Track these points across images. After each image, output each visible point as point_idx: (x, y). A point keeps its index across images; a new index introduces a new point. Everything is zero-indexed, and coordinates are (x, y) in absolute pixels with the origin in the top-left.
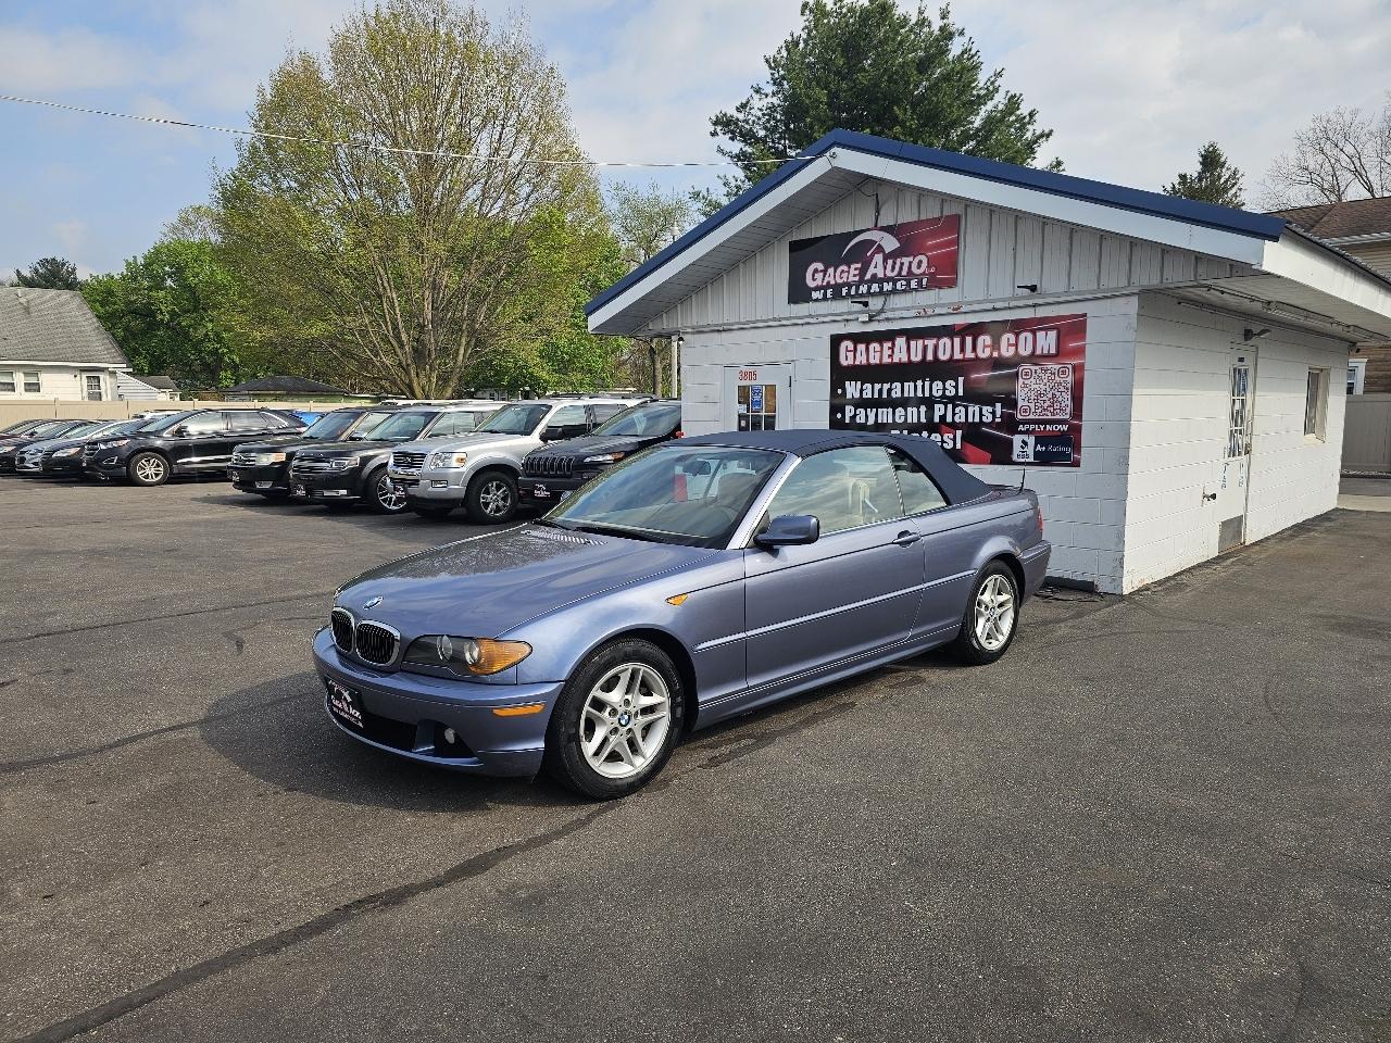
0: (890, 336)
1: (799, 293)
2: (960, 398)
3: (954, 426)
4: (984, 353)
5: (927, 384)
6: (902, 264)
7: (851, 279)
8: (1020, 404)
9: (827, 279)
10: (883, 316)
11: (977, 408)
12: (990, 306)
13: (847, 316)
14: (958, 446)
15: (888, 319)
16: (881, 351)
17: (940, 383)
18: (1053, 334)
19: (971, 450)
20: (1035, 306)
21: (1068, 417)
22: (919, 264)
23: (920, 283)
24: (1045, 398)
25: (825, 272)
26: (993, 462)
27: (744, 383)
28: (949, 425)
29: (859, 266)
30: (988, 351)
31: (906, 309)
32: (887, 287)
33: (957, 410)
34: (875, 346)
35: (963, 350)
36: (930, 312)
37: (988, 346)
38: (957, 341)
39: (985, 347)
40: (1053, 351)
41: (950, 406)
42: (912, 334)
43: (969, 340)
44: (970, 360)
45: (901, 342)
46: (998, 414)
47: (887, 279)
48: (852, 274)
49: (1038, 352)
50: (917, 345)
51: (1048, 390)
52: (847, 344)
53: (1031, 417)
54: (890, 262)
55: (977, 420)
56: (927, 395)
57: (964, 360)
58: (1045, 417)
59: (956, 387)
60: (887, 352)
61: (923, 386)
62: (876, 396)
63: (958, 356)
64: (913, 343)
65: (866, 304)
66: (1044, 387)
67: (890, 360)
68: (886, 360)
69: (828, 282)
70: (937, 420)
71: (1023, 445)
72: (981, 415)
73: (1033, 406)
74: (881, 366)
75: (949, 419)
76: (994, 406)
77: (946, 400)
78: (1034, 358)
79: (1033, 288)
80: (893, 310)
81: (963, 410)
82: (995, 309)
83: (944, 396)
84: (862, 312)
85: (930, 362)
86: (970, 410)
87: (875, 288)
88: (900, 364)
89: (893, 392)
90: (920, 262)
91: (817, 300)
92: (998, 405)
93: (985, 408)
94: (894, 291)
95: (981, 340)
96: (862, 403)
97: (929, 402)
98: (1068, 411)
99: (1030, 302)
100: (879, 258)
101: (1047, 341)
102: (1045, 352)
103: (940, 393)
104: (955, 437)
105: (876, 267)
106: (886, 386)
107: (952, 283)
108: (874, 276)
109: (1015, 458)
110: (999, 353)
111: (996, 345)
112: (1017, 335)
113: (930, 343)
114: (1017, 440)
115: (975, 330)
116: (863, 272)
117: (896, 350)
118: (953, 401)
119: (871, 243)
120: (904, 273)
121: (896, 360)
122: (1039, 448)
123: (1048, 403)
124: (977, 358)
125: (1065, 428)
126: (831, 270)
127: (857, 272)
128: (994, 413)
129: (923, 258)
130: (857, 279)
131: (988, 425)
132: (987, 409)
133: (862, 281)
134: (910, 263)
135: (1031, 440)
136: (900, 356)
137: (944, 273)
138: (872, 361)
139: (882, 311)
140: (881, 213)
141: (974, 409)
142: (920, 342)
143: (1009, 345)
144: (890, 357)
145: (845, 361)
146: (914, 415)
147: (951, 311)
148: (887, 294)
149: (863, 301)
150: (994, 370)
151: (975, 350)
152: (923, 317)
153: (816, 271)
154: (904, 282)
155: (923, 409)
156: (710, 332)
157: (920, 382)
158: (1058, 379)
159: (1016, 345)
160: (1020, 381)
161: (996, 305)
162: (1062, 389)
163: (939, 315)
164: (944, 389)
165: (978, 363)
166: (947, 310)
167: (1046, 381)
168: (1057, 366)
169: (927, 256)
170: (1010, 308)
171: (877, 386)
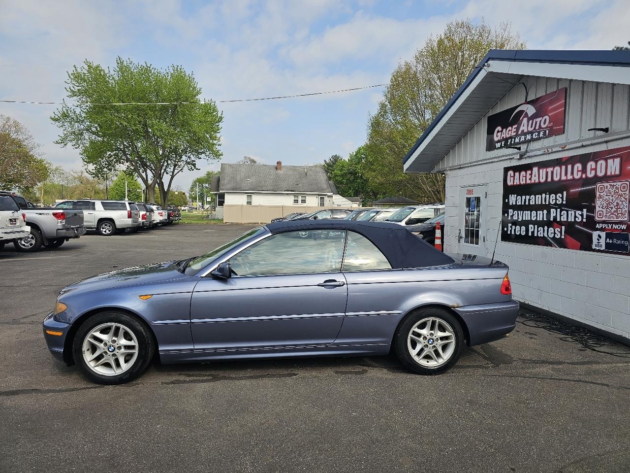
0: (530, 167)
1: (491, 146)
2: (565, 206)
3: (561, 224)
4: (577, 176)
5: (548, 196)
6: (536, 123)
7: (512, 135)
8: (597, 209)
9: (502, 136)
10: (528, 155)
12: (581, 144)
13: (508, 157)
14: (563, 237)
15: (529, 157)
16: (526, 177)
17: (554, 195)
18: (618, 160)
19: (570, 240)
20: (606, 142)
21: (626, 219)
22: (544, 122)
23: (545, 133)
24: (612, 206)
25: (502, 131)
26: (581, 249)
27: (469, 196)
28: (558, 222)
29: (516, 126)
30: (580, 174)
31: (538, 150)
32: (529, 137)
33: (562, 213)
34: (523, 173)
35: (566, 174)
36: (550, 150)
37: (580, 171)
38: (564, 167)
39: (578, 171)
40: (617, 173)
41: (559, 210)
42: (542, 165)
43: (570, 167)
44: (569, 180)
45: (535, 169)
46: (585, 216)
47: (529, 133)
48: (513, 131)
49: (609, 174)
50: (543, 172)
51: (614, 199)
52: (511, 173)
53: (604, 219)
54: (531, 122)
56: (547, 203)
57: (567, 180)
58: (612, 219)
59: (562, 198)
60: (528, 177)
61: (545, 198)
62: (523, 203)
63: (564, 178)
64: (541, 171)
65: (519, 149)
66: (611, 198)
67: (530, 182)
68: (528, 182)
69: (503, 137)
70: (552, 219)
71: (599, 238)
72: (575, 217)
73: (604, 210)
74: (526, 185)
75: (558, 219)
76: (582, 211)
77: (557, 206)
78: (606, 178)
79: (606, 130)
80: (532, 151)
81: (565, 212)
82: (583, 146)
83: (556, 204)
84: (516, 153)
85: (549, 182)
86: (570, 212)
87: (523, 138)
88: (535, 184)
89: (531, 201)
90: (545, 120)
91: (499, 148)
92: (585, 210)
94: (532, 140)
95: (576, 167)
96: (516, 208)
97: (548, 207)
98: (627, 215)
99: (604, 140)
100: (525, 120)
101: (614, 166)
102: (613, 173)
103: (554, 202)
104: (561, 230)
105: (524, 126)
106: (528, 197)
107: (562, 132)
108: (523, 131)
109: (594, 247)
110: (586, 175)
111: (584, 170)
112: (596, 162)
113: (550, 170)
114: (595, 234)
115: (572, 160)
116: (518, 129)
117: (533, 176)
118: (560, 207)
119: (521, 112)
120: (537, 128)
121: (533, 181)
122: (608, 240)
123: (614, 209)
124: (574, 179)
125: (624, 227)
126: (504, 130)
127: (515, 130)
128: (582, 215)
129: (547, 117)
130: (515, 134)
131: (581, 223)
132: (578, 212)
133: (517, 135)
134: (540, 121)
135: (603, 234)
136: (535, 179)
137: (558, 127)
138: (522, 183)
139: (526, 152)
140: (529, 93)
141: (572, 213)
142: (545, 170)
143: (592, 169)
144: (530, 179)
145: (509, 183)
146: (541, 215)
147: (561, 149)
148: (529, 141)
149: (518, 146)
150: (583, 186)
151: (572, 173)
152: (547, 154)
153: (498, 132)
154: (537, 134)
155: (545, 212)
156: (456, 169)
157: (544, 195)
158: (620, 192)
159: (596, 169)
160: (598, 194)
161: (584, 143)
162: (623, 199)
163: (555, 152)
164: (556, 199)
165: (574, 183)
166: (559, 149)
167: (613, 194)
168: (620, 183)
169: (549, 116)
170: (592, 145)
171: (524, 197)
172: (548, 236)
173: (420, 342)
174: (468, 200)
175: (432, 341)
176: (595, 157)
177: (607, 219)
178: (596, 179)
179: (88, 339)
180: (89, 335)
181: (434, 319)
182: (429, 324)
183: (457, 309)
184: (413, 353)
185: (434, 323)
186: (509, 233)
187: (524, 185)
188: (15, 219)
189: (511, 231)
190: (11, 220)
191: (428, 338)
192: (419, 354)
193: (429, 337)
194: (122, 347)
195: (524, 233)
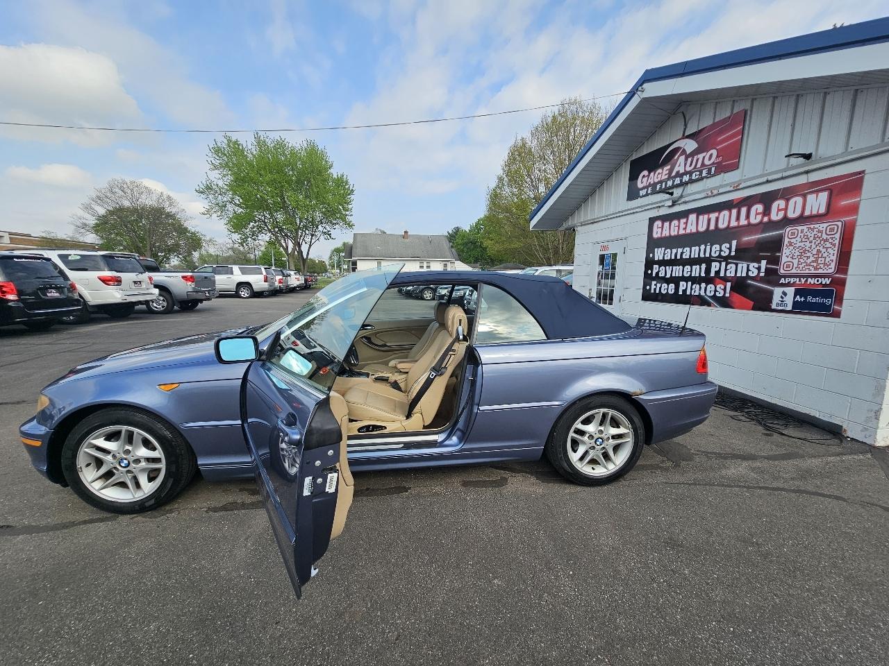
0: (685, 214)
1: (633, 194)
2: (733, 258)
3: (725, 279)
4: (755, 220)
5: (708, 247)
6: (698, 160)
7: (663, 178)
8: (784, 259)
9: (649, 181)
10: (683, 200)
11: (745, 266)
12: (764, 179)
13: (660, 204)
14: (727, 295)
15: (685, 202)
16: (679, 227)
17: (718, 246)
18: (824, 196)
19: (737, 298)
20: (807, 172)
21: (832, 271)
22: (709, 157)
23: (710, 170)
24: (809, 254)
25: (649, 176)
26: (754, 309)
27: (603, 253)
28: (721, 278)
29: (669, 167)
30: (759, 217)
31: (697, 194)
32: (686, 178)
33: (729, 267)
34: (675, 222)
35: (738, 219)
36: (715, 192)
37: (759, 214)
38: (735, 211)
39: (757, 214)
40: (822, 211)
41: (724, 263)
42: (700, 211)
43: (744, 210)
44: (742, 226)
45: (693, 217)
46: (763, 269)
47: (686, 173)
48: (664, 174)
49: (807, 213)
50: (704, 219)
51: (814, 246)
52: (658, 223)
53: (794, 271)
54: (690, 159)
55: (744, 275)
56: (707, 255)
57: (739, 227)
58: (807, 271)
59: (730, 249)
60: (682, 226)
61: (705, 250)
62: (673, 258)
63: (734, 224)
64: (700, 218)
65: (672, 194)
66: (809, 245)
67: (684, 232)
68: (682, 232)
69: (650, 183)
70: (712, 274)
71: (783, 295)
72: (748, 270)
73: (795, 262)
74: (678, 237)
75: (722, 274)
76: (760, 263)
77: (720, 259)
78: (802, 219)
79: (808, 157)
80: (689, 195)
81: (734, 266)
82: (768, 182)
83: (720, 256)
84: (668, 200)
85: (712, 231)
86: (740, 266)
87: (678, 180)
88: (691, 234)
89: (684, 254)
90: (711, 155)
91: (643, 196)
92: (764, 263)
93: (752, 265)
94: (691, 181)
95: (753, 209)
96: (663, 263)
97: (708, 261)
98: (833, 265)
99: (806, 169)
100: (682, 158)
101: (818, 203)
102: (815, 212)
103: (717, 254)
104: (725, 288)
105: (679, 166)
106: (680, 250)
107: (735, 167)
108: (678, 172)
109: (774, 306)
110: (769, 218)
111: (767, 212)
112: (788, 200)
113: (713, 216)
114: (778, 292)
115: (748, 202)
116: (671, 171)
117: (689, 224)
118: (727, 259)
119: (678, 149)
120: (699, 165)
121: (688, 231)
122: (798, 298)
123: (812, 259)
124: (749, 224)
125: (828, 281)
126: (652, 174)
127: (667, 172)
128: (759, 269)
129: (714, 152)
130: (667, 177)
131: (753, 278)
132: (753, 266)
133: (669, 178)
134: (704, 157)
135: (791, 291)
136: (691, 228)
137: (729, 161)
138: (673, 234)
139: (681, 196)
140: (688, 126)
141: (743, 266)
142: (706, 216)
143: (779, 210)
144: (685, 229)
145: (655, 236)
146: (697, 271)
147: (732, 189)
148: (687, 183)
149: (670, 191)
150: (763, 232)
151: (748, 217)
152: (710, 197)
153: (644, 176)
154: (698, 173)
155: (704, 266)
156: (588, 224)
157: (703, 247)
158: (825, 236)
159: (786, 209)
160: (786, 241)
161: (770, 178)
162: (828, 245)
163: (722, 193)
164: (721, 250)
165: (750, 228)
166: (728, 189)
167: (811, 239)
168: (826, 225)
169: (717, 150)
170: (782, 178)
171: (674, 251)
172: (706, 294)
173: (584, 443)
174: (602, 258)
175: (600, 440)
176: (787, 194)
177: (799, 272)
178: (786, 222)
179: (85, 450)
180: (85, 443)
181: (605, 410)
182: (598, 418)
183: (640, 397)
184: (574, 457)
185: (604, 415)
186: (652, 291)
187: (675, 236)
188: (140, 282)
189: (655, 289)
190: (135, 282)
191: (596, 437)
192: (582, 459)
193: (598, 435)
194: (142, 460)
195: (673, 291)
